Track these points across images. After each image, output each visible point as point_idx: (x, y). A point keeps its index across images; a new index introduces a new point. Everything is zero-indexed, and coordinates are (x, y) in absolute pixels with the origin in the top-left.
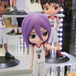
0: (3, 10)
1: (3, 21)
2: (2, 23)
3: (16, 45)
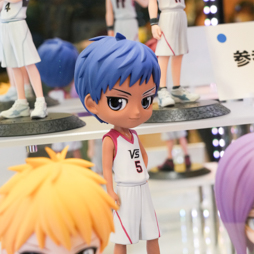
0: (138, 115)
1: (140, 153)
2: (137, 162)
3: (183, 213)
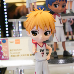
0: (61, 9)
1: (61, 20)
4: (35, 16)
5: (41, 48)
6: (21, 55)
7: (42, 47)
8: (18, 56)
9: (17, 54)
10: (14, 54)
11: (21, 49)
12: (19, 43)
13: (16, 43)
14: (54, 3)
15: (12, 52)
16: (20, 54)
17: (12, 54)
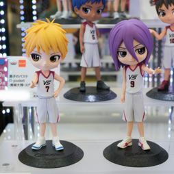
0: (94, 16)
1: (95, 32)
2: (93, 35)
4: (37, 32)
5: (46, 80)
6: (27, 85)
7: (47, 78)
8: (22, 85)
9: (20, 83)
10: (15, 83)
11: (27, 76)
12: (24, 66)
13: (20, 66)
14: (84, 6)
15: (13, 79)
16: (24, 83)
17: (12, 83)
